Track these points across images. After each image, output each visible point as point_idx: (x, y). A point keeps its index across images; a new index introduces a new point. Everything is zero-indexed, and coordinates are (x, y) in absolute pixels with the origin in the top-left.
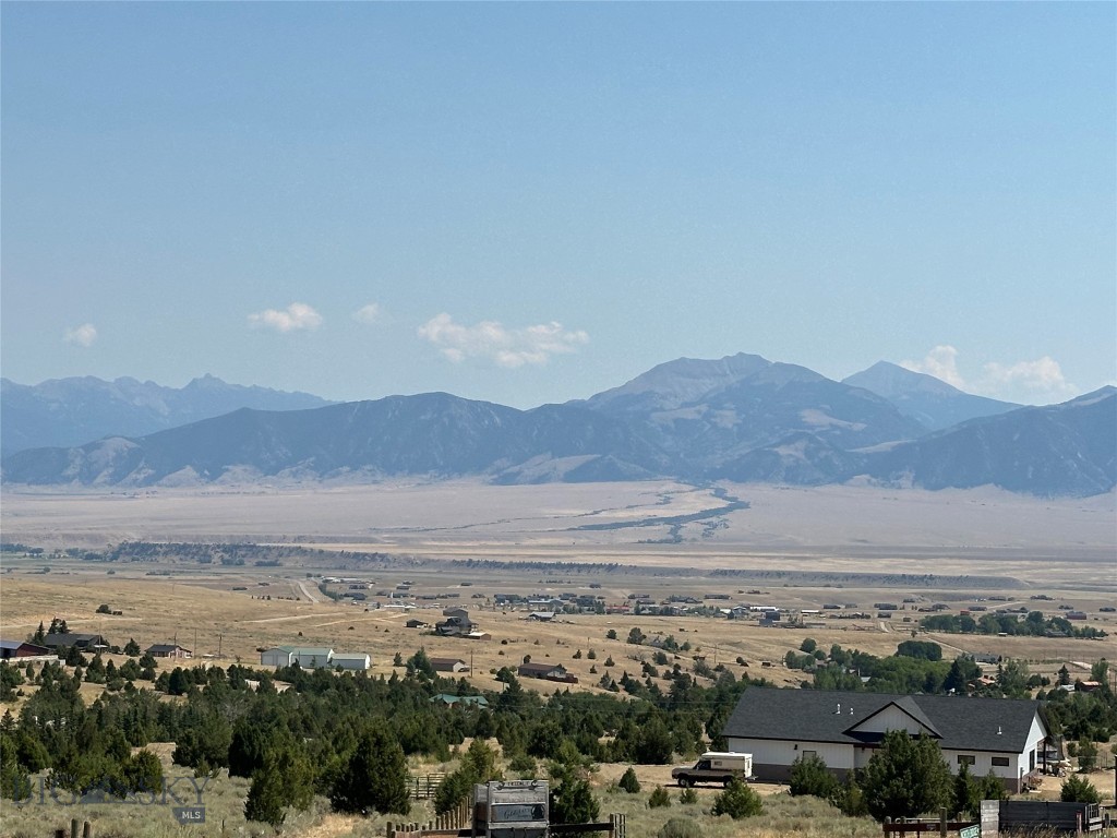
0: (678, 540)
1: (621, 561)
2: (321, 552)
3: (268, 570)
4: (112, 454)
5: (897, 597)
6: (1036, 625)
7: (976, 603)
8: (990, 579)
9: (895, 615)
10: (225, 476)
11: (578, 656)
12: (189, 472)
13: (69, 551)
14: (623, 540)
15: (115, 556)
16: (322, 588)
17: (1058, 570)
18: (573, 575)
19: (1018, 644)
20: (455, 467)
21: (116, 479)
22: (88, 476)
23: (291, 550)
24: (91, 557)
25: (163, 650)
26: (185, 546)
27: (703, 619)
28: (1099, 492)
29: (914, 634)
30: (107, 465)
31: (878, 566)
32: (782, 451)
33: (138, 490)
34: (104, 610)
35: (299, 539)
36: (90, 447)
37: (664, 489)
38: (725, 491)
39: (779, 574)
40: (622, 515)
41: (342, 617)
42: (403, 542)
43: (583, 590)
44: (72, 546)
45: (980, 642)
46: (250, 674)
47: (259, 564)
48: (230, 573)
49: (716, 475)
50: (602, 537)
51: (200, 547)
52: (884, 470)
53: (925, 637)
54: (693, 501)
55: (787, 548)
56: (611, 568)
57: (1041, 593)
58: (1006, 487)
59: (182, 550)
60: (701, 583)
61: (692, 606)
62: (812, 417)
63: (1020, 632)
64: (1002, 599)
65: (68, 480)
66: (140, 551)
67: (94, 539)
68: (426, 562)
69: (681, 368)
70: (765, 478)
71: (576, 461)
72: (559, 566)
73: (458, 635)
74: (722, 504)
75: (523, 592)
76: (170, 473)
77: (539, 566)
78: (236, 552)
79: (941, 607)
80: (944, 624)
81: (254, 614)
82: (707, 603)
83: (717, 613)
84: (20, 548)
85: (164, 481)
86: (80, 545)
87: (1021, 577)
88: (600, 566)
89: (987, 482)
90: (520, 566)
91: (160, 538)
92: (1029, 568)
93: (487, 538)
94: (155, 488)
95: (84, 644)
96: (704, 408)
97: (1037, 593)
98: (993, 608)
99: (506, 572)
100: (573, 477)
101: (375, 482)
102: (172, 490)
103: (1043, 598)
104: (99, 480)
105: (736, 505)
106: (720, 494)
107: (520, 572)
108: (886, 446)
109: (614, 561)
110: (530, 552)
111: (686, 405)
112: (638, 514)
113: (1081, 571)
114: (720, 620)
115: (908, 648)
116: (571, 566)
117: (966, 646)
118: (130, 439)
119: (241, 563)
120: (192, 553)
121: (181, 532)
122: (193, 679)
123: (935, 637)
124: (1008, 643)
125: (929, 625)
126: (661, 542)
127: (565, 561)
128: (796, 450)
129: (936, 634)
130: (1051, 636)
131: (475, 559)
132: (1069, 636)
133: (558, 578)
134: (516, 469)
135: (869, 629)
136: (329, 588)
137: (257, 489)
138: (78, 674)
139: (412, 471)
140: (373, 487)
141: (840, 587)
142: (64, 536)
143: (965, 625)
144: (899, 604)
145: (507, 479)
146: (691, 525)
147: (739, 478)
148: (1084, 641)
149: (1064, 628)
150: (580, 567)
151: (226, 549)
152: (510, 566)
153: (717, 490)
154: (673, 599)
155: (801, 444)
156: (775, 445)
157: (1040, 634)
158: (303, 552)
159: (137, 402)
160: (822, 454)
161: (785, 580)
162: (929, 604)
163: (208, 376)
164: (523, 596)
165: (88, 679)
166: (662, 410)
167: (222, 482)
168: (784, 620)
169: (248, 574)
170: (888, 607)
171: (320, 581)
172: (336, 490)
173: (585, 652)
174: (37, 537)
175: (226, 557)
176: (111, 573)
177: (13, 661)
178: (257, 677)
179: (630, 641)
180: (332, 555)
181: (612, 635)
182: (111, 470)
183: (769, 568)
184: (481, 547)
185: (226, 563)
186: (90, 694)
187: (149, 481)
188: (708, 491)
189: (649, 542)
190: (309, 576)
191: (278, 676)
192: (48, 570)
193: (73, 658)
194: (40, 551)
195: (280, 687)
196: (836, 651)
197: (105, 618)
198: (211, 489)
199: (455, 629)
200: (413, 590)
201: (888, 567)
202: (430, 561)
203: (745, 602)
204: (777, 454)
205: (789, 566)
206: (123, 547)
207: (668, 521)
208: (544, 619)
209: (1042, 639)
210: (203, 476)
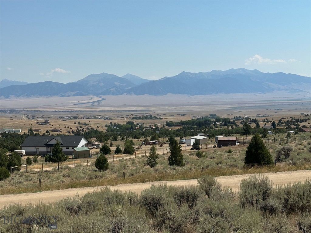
0: (93, 106)
1: (83, 110)
2: (28, 110)
5: (130, 114)
6: (151, 117)
7: (143, 114)
8: (147, 110)
9: (129, 117)
10: (10, 97)
11: (66, 127)
14: (84, 106)
16: (27, 117)
17: (158, 108)
18: (74, 113)
19: (148, 121)
20: (53, 94)
23: (22, 110)
27: (95, 119)
28: (165, 95)
29: (130, 120)
31: (128, 109)
32: (111, 89)
35: (24, 108)
37: (91, 97)
38: (102, 97)
39: (111, 111)
40: (83, 102)
41: (24, 122)
42: (43, 108)
43: (75, 115)
45: (141, 121)
47: (16, 113)
48: (11, 115)
49: (100, 94)
50: (80, 106)
51: (5, 110)
52: (129, 92)
53: (132, 121)
54: (96, 99)
55: (112, 106)
56: (81, 111)
57: (154, 112)
58: (149, 94)
59: (1, 111)
60: (97, 113)
61: (94, 117)
62: (116, 83)
63: (148, 119)
64: (148, 113)
68: (47, 111)
69: (93, 75)
70: (108, 94)
71: (74, 93)
72: (72, 111)
73: (45, 125)
74: (101, 99)
75: (64, 116)
77: (68, 111)
78: (11, 111)
79: (137, 115)
80: (135, 118)
82: (97, 117)
83: (98, 118)
87: (151, 109)
88: (79, 111)
89: (146, 94)
90: (65, 111)
92: (153, 108)
93: (59, 107)
96: (97, 82)
97: (153, 112)
98: (145, 115)
99: (62, 112)
100: (74, 95)
101: (38, 97)
103: (154, 113)
105: (103, 99)
106: (101, 97)
107: (65, 112)
108: (129, 88)
109: (81, 110)
110: (67, 109)
111: (94, 82)
112: (86, 101)
113: (161, 108)
114: (98, 119)
115: (128, 123)
116: (74, 111)
117: (139, 122)
119: (13, 113)
120: (3, 111)
123: (134, 121)
124: (146, 121)
125: (133, 118)
126: (90, 106)
127: (73, 110)
128: (114, 89)
129: (134, 120)
130: (153, 119)
131: (56, 110)
132: (156, 119)
133: (71, 113)
134: (64, 94)
135: (123, 120)
136: (28, 117)
137: (16, 99)
139: (45, 95)
140: (38, 98)
141: (121, 112)
143: (139, 118)
144: (130, 115)
145: (63, 96)
146: (96, 103)
147: (104, 95)
148: (159, 120)
149: (156, 118)
150: (76, 111)
151: (9, 110)
152: (63, 111)
153: (100, 97)
154: (91, 116)
155: (114, 88)
156: (110, 89)
157: (152, 119)
158: (24, 110)
160: (118, 90)
161: (112, 112)
162: (135, 115)
163: (5, 79)
164: (64, 117)
166: (90, 83)
167: (9, 98)
168: (109, 119)
170: (128, 116)
171: (27, 116)
172: (31, 99)
173: (67, 127)
175: (10, 112)
179: (78, 124)
180: (30, 111)
181: (75, 123)
183: (109, 110)
184: (58, 108)
185: (10, 113)
188: (99, 97)
189: (88, 106)
190: (25, 115)
196: (115, 124)
198: (7, 100)
199: (45, 124)
200: (44, 117)
201: (129, 109)
202: (48, 111)
203: (103, 116)
204: (110, 90)
205: (112, 109)
207: (91, 102)
208: (65, 121)
209: (152, 120)
210: (5, 97)
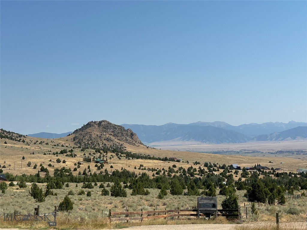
3: (305, 155)
4: (275, 135)
10: (296, 138)
12: (290, 138)
13: (268, 152)
15: (276, 153)
21: (276, 140)
22: (271, 139)
24: (272, 153)
25: (278, 169)
26: (289, 151)
30: (274, 137)
33: (280, 141)
34: (270, 162)
36: (271, 134)
44: (268, 151)
46: (293, 174)
47: (303, 154)
48: (299, 156)
51: (292, 151)
59: (289, 152)
65: (268, 140)
66: (281, 152)
67: (272, 150)
76: (286, 138)
78: (299, 152)
81: (299, 163)
84: (260, 152)
85: (285, 140)
86: (270, 151)
91: (284, 150)
94: (283, 141)
95: (263, 168)
102: (287, 141)
104: (273, 140)
118: (278, 133)
119: (300, 154)
120: (290, 152)
121: (288, 149)
122: (281, 174)
137: (303, 141)
138: (260, 173)
142: (267, 150)
151: (297, 152)
159: (279, 126)
163: (292, 121)
165: (261, 174)
167: (296, 140)
169: (301, 156)
174: (263, 150)
175: (297, 153)
176: (276, 156)
177: (248, 171)
178: (294, 174)
182: (275, 138)
185: (297, 154)
186: (261, 177)
187: (282, 140)
191: (298, 174)
192: (264, 156)
193: (259, 170)
194: (263, 152)
195: (298, 176)
197: (270, 163)
198: (294, 141)
206: (278, 151)
210: (292, 139)
